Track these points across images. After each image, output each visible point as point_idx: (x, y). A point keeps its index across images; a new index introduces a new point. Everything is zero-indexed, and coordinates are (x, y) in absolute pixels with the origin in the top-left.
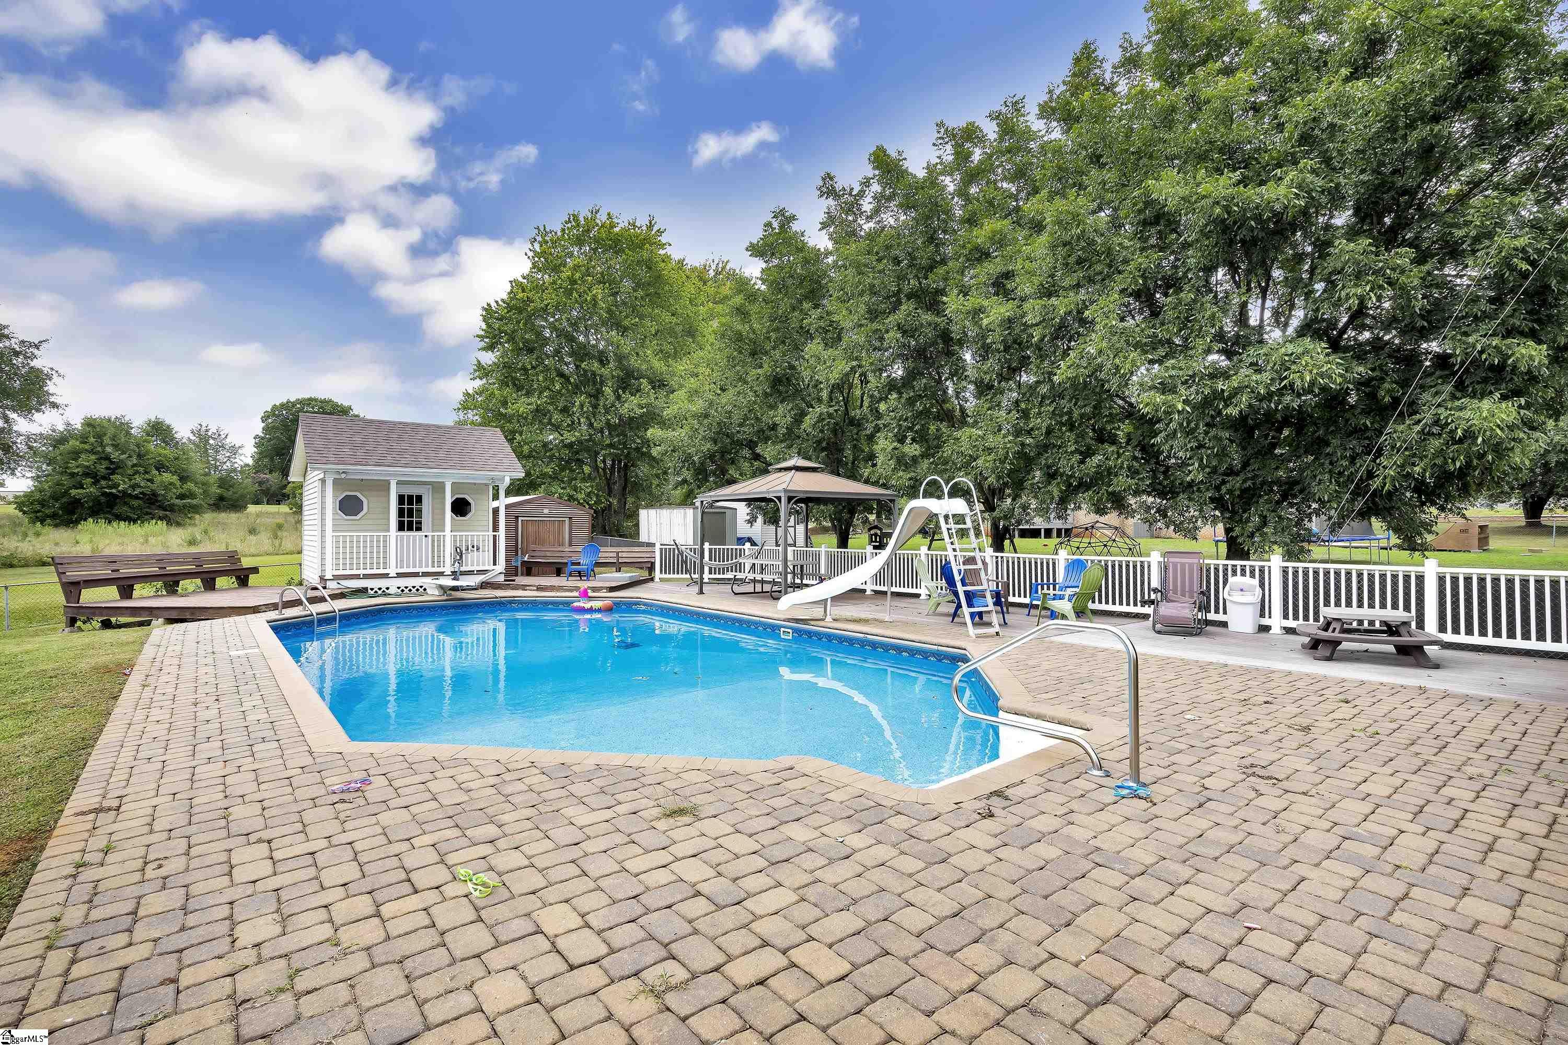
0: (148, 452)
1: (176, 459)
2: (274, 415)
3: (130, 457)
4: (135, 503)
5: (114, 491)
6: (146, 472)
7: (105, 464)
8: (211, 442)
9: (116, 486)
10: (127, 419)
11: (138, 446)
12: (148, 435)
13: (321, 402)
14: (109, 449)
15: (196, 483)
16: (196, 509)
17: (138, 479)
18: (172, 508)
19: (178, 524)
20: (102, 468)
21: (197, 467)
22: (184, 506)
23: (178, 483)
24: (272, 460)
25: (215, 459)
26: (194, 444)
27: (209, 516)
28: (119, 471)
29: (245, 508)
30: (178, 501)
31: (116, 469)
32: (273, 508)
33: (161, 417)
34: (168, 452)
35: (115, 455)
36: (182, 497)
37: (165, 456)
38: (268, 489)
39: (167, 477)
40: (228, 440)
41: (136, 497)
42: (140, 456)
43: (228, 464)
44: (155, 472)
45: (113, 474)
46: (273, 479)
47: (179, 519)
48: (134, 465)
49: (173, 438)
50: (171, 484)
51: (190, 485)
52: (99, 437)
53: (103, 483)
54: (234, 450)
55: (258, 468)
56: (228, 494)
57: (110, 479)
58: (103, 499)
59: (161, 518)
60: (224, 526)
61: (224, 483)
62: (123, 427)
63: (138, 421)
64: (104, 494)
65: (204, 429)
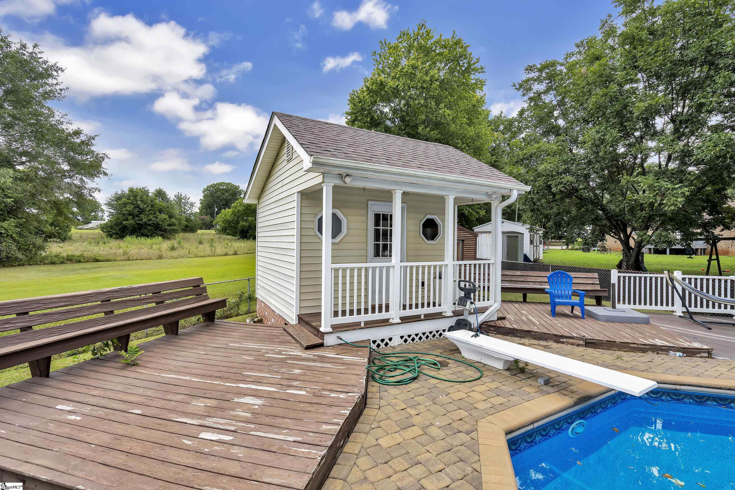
0: (156, 204)
1: (168, 207)
2: (208, 190)
3: (148, 206)
4: (149, 228)
5: (141, 222)
6: (155, 214)
7: (137, 209)
8: (183, 200)
9: (141, 220)
10: (147, 188)
11: (152, 201)
12: (156, 196)
13: (227, 184)
14: (139, 202)
15: (176, 219)
16: (175, 231)
17: (151, 217)
18: (165, 231)
19: (168, 238)
20: (136, 211)
21: (176, 212)
22: (171, 230)
23: (168, 219)
24: (207, 209)
25: (185, 209)
26: (176, 201)
27: (181, 235)
28: (143, 213)
29: (197, 231)
30: (168, 227)
31: (142, 212)
32: (207, 231)
33: (161, 188)
34: (164, 204)
35: (142, 206)
36: (170, 225)
37: (163, 206)
38: (205, 223)
39: (163, 216)
40: (189, 201)
41: (150, 225)
42: (152, 206)
43: (190, 211)
44: (158, 213)
45: (140, 214)
46: (208, 218)
47: (169, 236)
48: (150, 210)
49: (166, 198)
50: (165, 219)
51: (173, 220)
52: (135, 196)
53: (136, 218)
54: (192, 205)
55: (201, 213)
56: (190, 225)
57: (139, 217)
58: (136, 226)
59: (160, 235)
60: (188, 240)
61: (188, 220)
62: (145, 192)
63: (152, 190)
64: (137, 224)
65: (180, 195)
